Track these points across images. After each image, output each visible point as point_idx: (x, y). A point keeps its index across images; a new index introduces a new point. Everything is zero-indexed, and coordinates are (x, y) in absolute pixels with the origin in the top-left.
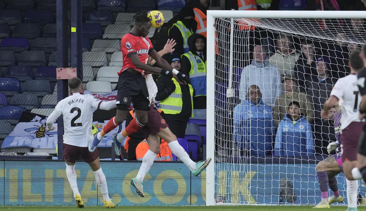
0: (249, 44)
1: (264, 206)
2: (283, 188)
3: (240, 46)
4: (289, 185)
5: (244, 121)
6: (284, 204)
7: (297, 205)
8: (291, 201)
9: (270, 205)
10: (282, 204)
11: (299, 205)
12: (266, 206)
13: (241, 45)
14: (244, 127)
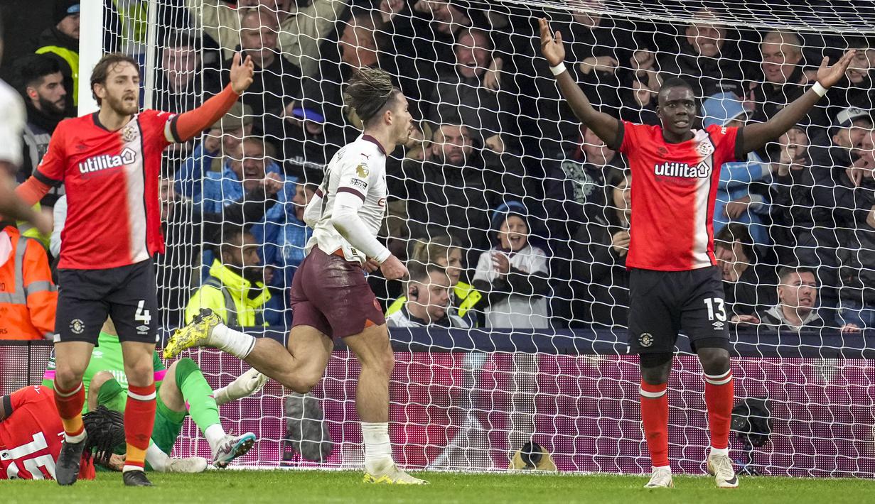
0: (202, 5)
1: (238, 471)
2: (294, 421)
3: (175, 9)
4: (312, 411)
5: (183, 227)
6: (296, 465)
7: (334, 469)
8: (315, 458)
9: (256, 468)
10: (292, 465)
11: (338, 469)
12: (244, 471)
13: (177, 7)
14: (182, 242)
